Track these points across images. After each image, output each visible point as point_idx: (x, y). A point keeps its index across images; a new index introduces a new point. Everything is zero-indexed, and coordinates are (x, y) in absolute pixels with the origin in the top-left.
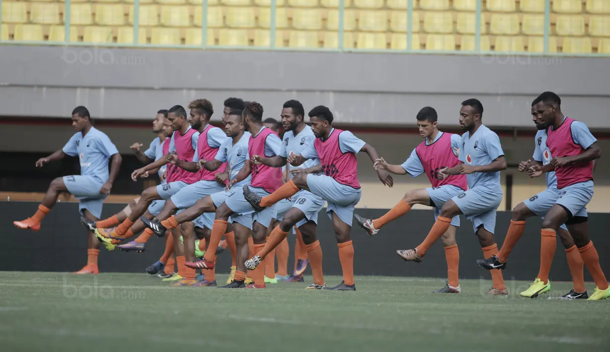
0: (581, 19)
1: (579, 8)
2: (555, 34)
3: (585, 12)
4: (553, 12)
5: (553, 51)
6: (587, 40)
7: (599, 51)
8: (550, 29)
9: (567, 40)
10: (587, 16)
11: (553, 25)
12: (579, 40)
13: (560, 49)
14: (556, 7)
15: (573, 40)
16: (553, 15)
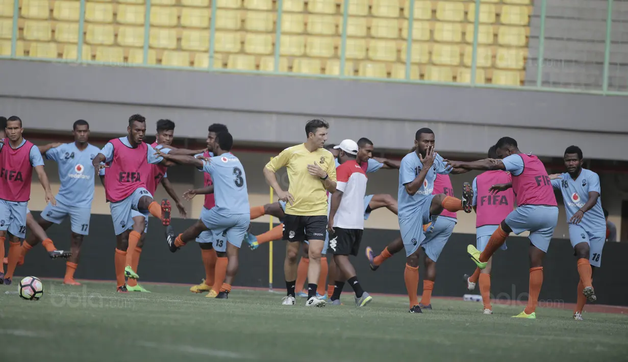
0: (48, 25)
1: (46, 14)
2: (22, 39)
3: (52, 18)
4: (21, 17)
5: (20, 55)
6: (53, 46)
7: (64, 57)
8: (17, 33)
9: (34, 44)
10: (54, 22)
11: (21, 29)
12: (46, 45)
13: (27, 52)
14: (24, 12)
15: (39, 45)
16: (22, 20)
